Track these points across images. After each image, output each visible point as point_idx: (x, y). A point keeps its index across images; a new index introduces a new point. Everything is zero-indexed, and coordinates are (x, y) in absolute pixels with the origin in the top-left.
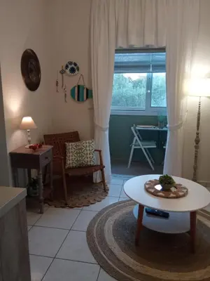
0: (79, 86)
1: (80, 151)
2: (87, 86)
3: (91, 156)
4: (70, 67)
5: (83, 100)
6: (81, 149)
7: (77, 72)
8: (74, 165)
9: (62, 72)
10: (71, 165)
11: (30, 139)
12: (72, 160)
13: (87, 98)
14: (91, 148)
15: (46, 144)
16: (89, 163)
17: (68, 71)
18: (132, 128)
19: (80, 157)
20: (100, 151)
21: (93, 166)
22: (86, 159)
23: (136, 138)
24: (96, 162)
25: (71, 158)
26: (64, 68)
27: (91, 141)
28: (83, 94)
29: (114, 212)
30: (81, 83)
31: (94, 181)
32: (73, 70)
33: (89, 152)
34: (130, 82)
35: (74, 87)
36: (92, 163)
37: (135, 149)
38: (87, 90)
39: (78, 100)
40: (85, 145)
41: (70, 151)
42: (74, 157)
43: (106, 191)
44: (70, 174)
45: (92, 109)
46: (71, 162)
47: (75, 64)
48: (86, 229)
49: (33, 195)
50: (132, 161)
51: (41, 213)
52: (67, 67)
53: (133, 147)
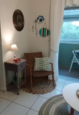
0: (43, 28)
1: (41, 63)
2: (48, 28)
3: (47, 66)
4: (40, 18)
5: (45, 36)
6: (42, 62)
7: (43, 21)
8: (38, 70)
9: (36, 21)
10: (36, 70)
11: (15, 55)
12: (37, 67)
13: (48, 34)
14: (47, 62)
15: (23, 59)
16: (46, 70)
17: (38, 21)
18: (73, 51)
19: (41, 66)
20: (52, 64)
21: (48, 71)
22: (44, 68)
23: (75, 56)
24: (50, 69)
25: (36, 66)
26: (37, 19)
27: (47, 58)
28: (46, 33)
29: (57, 101)
30: (45, 27)
31: (49, 79)
32: (41, 20)
33: (46, 64)
34: (75, 27)
35: (41, 29)
36: (47, 70)
37: (74, 63)
38: (48, 30)
39: (43, 36)
40: (44, 60)
41: (37, 62)
42: (38, 66)
43: (54, 86)
44: (34, 76)
45: (50, 40)
46: (37, 68)
47: (42, 17)
48: (39, 110)
49: (15, 84)
50: (72, 69)
51: (18, 94)
52: (38, 18)
53: (73, 62)
